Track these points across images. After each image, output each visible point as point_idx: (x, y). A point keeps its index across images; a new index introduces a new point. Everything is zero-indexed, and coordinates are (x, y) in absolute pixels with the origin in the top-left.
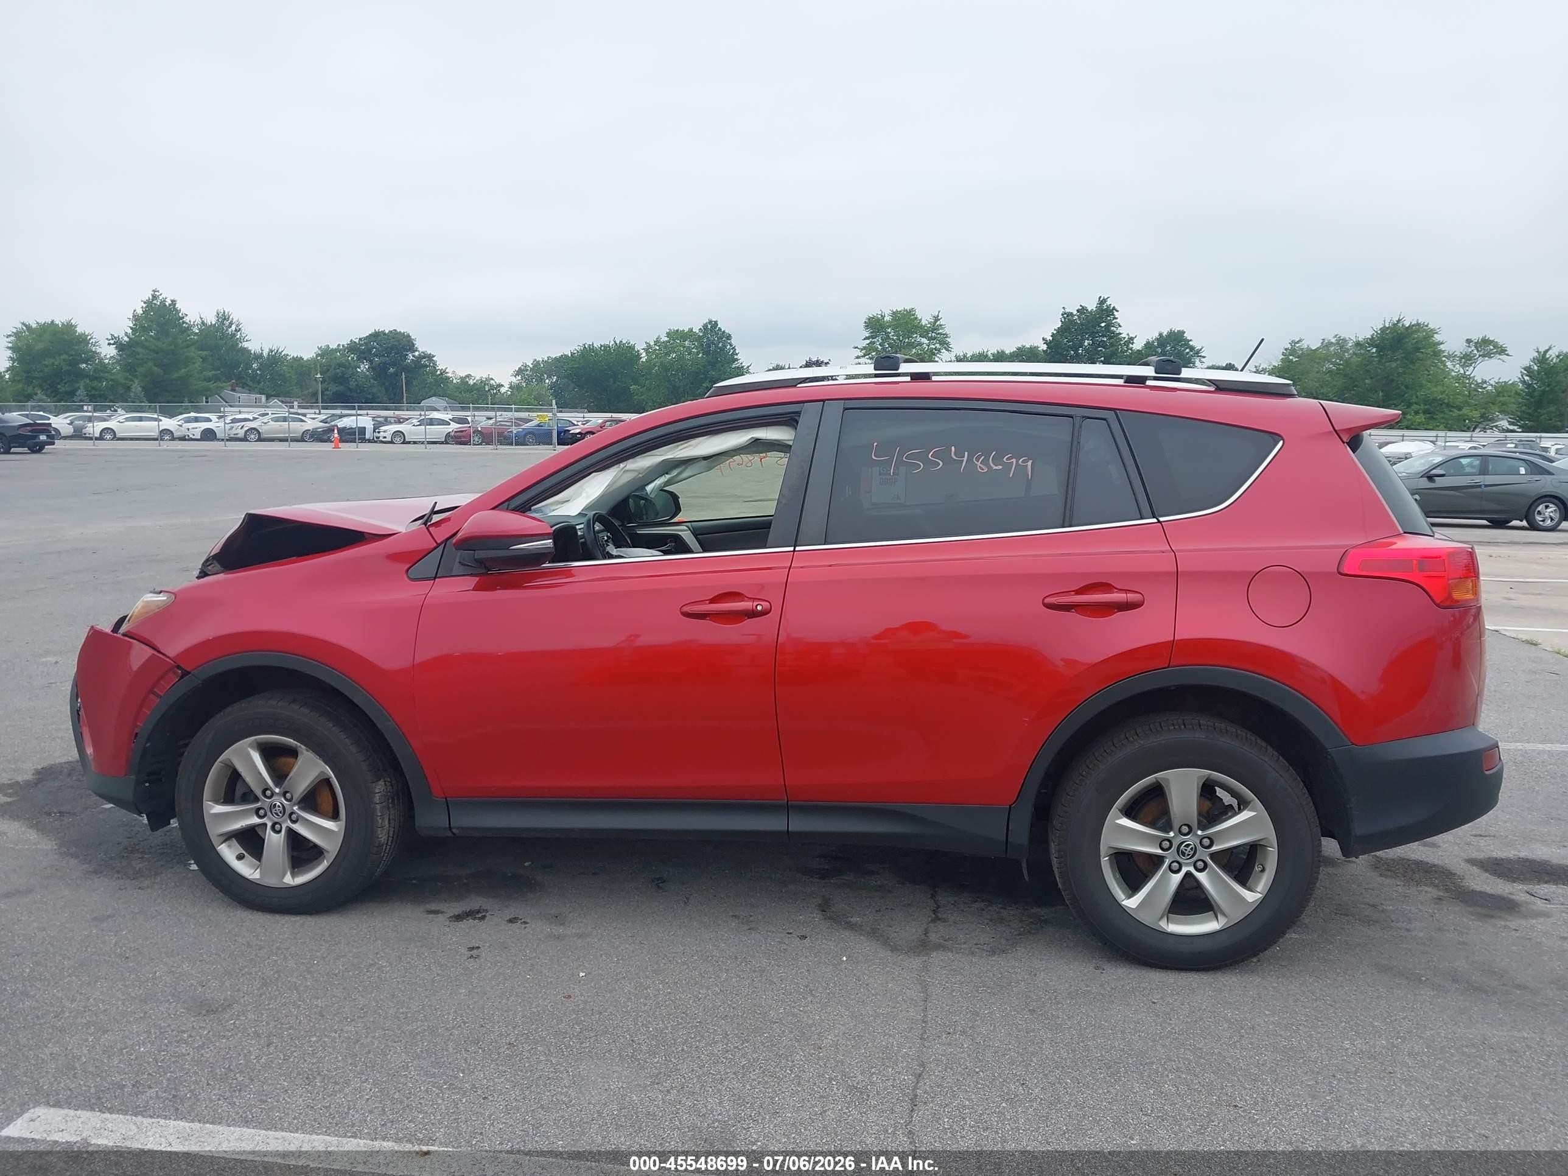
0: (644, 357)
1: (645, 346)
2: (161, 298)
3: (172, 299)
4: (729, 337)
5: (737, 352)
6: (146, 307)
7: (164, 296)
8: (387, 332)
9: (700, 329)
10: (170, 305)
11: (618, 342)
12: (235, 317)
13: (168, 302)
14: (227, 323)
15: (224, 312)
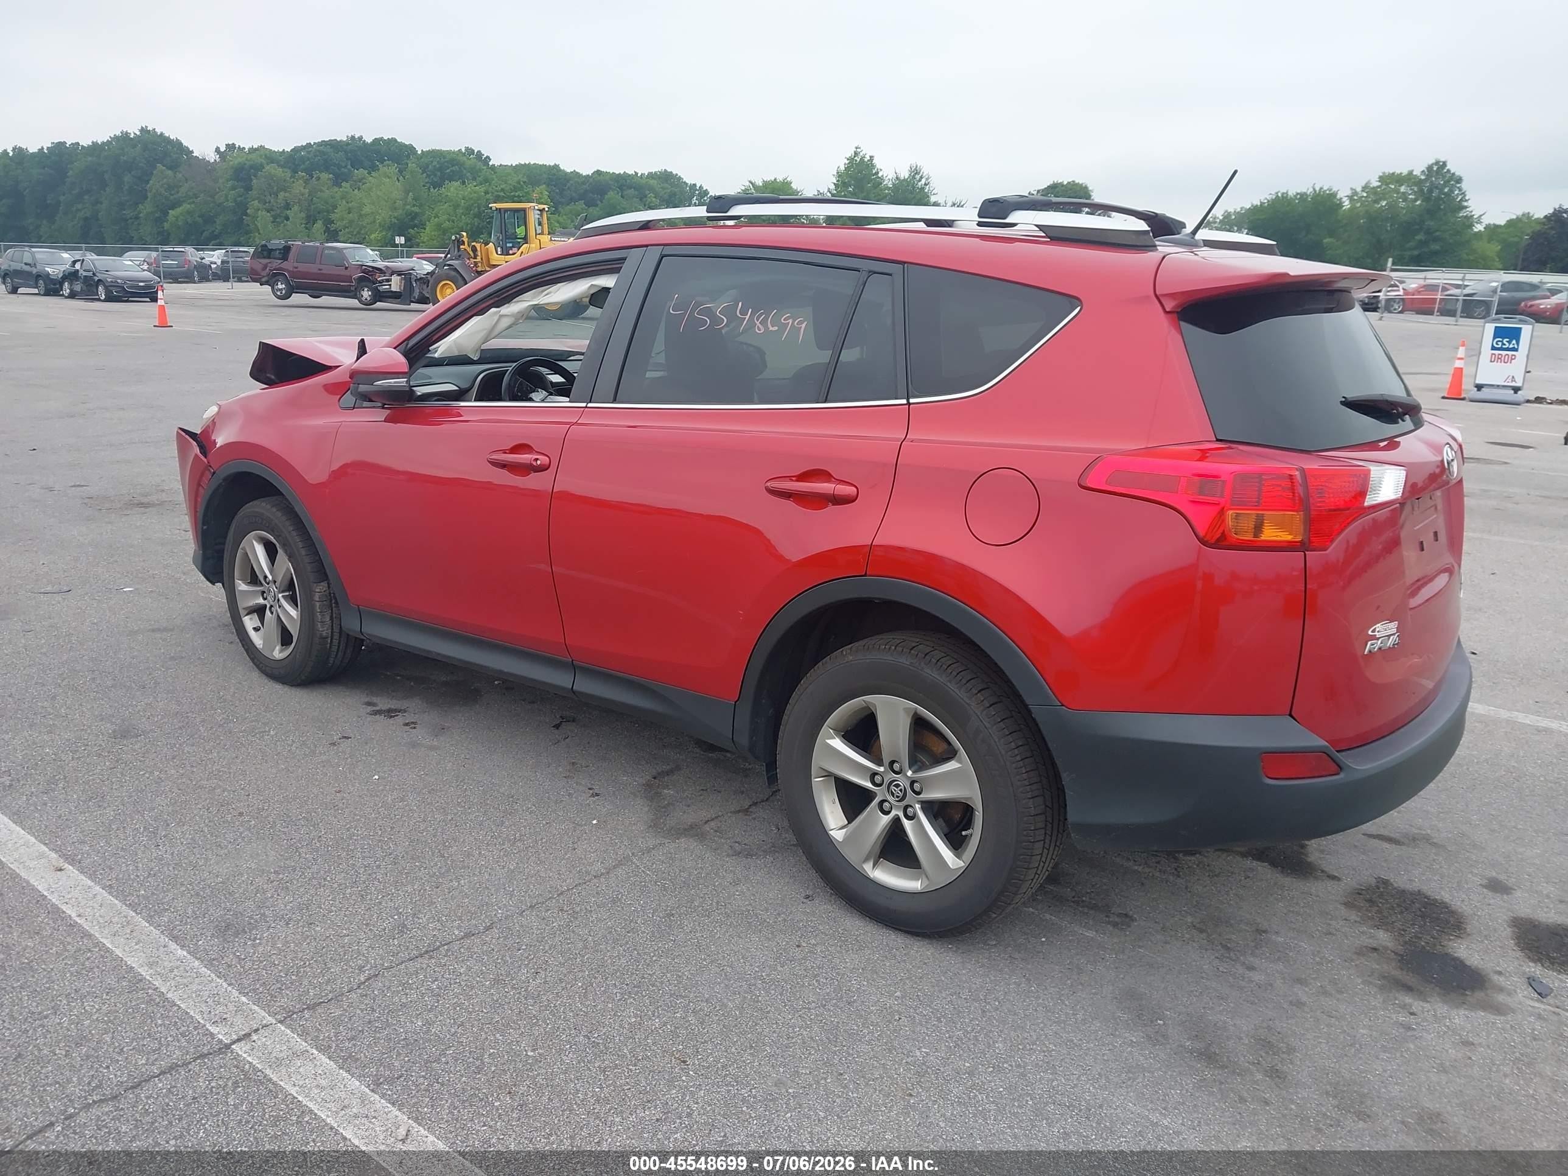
0: (1347, 204)
1: (1349, 193)
2: (861, 154)
3: (871, 155)
4: (1459, 180)
5: (1467, 198)
6: (849, 163)
7: (864, 152)
8: (1065, 183)
9: (1423, 171)
10: (868, 161)
11: (1317, 189)
12: (925, 171)
13: (867, 158)
14: (918, 177)
15: (917, 167)
